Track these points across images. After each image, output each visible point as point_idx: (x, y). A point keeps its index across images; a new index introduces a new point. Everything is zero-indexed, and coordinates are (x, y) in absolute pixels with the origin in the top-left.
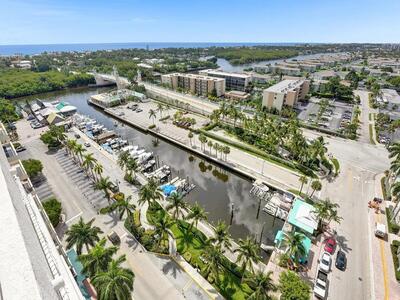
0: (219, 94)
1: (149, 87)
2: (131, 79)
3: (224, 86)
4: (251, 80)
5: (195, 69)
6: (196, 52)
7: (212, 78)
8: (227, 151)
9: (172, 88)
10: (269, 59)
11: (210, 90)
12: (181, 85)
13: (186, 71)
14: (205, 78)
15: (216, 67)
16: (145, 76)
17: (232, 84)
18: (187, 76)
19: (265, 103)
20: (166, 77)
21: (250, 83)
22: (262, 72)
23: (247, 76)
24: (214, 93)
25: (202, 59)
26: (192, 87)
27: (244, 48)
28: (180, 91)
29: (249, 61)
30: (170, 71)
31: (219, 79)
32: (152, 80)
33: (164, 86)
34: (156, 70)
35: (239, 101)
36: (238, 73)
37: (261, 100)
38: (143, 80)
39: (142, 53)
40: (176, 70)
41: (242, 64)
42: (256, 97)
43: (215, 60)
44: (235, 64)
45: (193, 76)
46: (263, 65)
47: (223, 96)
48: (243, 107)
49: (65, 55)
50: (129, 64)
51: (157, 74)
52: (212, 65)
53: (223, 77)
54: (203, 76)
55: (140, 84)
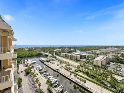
1: (57, 57)
2: (52, 54)
3: (80, 58)
4: (88, 56)
5: (70, 52)
6: (70, 48)
7: (76, 55)
8: (85, 82)
9: (64, 57)
10: (91, 50)
11: (75, 58)
12: (66, 57)
13: (67, 53)
14: (74, 55)
15: (76, 52)
16: (56, 54)
17: (82, 57)
19: (95, 63)
20: (62, 54)
21: (88, 57)
22: (90, 53)
24: (77, 59)
25: (71, 50)
26: (70, 57)
27: (83, 47)
28: (66, 58)
29: (85, 50)
30: (63, 53)
31: (78, 55)
32: (58, 55)
33: (61, 57)
35: (85, 62)
36: (83, 54)
37: (93, 62)
40: (64, 52)
41: (83, 51)
42: (90, 61)
43: (75, 50)
44: (81, 51)
45: (70, 54)
46: (90, 51)
47: (80, 61)
49: (36, 47)
50: (52, 50)
51: (59, 53)
53: (79, 55)
55: (55, 56)
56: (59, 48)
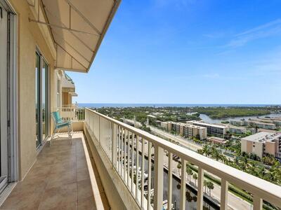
0: (202, 138)
1: (152, 128)
2: (142, 123)
3: (206, 133)
4: (228, 130)
5: (184, 120)
6: (186, 109)
7: (196, 127)
8: (211, 187)
9: (167, 131)
10: (242, 116)
11: (195, 134)
12: (174, 130)
13: (178, 121)
14: (191, 126)
15: (199, 119)
16: (152, 122)
17: (211, 131)
18: (178, 124)
19: (244, 149)
20: (164, 124)
21: (227, 132)
22: (238, 124)
23: (225, 127)
24: (198, 137)
25: (188, 114)
26: (182, 131)
27: (220, 108)
28: (173, 133)
29: (225, 117)
30: (166, 120)
31: (202, 128)
32: (155, 125)
33: (162, 129)
34: (158, 119)
35: (220, 145)
36: (217, 124)
37: (239, 146)
38: (150, 124)
39: (151, 109)
40: (170, 120)
41: (219, 118)
42: (234, 143)
43: (198, 115)
44: (214, 118)
45: (182, 124)
46: (238, 120)
47: (205, 140)
48: (223, 151)
49: (112, 108)
50: (143, 115)
51: (158, 121)
52: (196, 118)
53: (205, 126)
54: (190, 124)
55: (147, 126)
56: (159, 110)
